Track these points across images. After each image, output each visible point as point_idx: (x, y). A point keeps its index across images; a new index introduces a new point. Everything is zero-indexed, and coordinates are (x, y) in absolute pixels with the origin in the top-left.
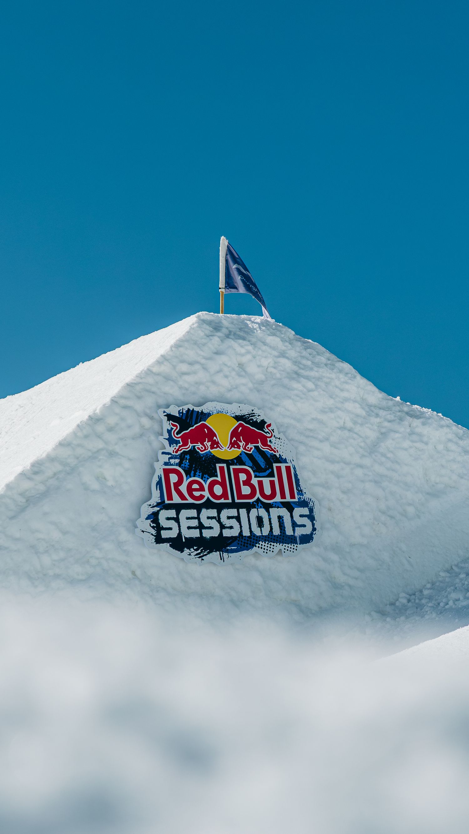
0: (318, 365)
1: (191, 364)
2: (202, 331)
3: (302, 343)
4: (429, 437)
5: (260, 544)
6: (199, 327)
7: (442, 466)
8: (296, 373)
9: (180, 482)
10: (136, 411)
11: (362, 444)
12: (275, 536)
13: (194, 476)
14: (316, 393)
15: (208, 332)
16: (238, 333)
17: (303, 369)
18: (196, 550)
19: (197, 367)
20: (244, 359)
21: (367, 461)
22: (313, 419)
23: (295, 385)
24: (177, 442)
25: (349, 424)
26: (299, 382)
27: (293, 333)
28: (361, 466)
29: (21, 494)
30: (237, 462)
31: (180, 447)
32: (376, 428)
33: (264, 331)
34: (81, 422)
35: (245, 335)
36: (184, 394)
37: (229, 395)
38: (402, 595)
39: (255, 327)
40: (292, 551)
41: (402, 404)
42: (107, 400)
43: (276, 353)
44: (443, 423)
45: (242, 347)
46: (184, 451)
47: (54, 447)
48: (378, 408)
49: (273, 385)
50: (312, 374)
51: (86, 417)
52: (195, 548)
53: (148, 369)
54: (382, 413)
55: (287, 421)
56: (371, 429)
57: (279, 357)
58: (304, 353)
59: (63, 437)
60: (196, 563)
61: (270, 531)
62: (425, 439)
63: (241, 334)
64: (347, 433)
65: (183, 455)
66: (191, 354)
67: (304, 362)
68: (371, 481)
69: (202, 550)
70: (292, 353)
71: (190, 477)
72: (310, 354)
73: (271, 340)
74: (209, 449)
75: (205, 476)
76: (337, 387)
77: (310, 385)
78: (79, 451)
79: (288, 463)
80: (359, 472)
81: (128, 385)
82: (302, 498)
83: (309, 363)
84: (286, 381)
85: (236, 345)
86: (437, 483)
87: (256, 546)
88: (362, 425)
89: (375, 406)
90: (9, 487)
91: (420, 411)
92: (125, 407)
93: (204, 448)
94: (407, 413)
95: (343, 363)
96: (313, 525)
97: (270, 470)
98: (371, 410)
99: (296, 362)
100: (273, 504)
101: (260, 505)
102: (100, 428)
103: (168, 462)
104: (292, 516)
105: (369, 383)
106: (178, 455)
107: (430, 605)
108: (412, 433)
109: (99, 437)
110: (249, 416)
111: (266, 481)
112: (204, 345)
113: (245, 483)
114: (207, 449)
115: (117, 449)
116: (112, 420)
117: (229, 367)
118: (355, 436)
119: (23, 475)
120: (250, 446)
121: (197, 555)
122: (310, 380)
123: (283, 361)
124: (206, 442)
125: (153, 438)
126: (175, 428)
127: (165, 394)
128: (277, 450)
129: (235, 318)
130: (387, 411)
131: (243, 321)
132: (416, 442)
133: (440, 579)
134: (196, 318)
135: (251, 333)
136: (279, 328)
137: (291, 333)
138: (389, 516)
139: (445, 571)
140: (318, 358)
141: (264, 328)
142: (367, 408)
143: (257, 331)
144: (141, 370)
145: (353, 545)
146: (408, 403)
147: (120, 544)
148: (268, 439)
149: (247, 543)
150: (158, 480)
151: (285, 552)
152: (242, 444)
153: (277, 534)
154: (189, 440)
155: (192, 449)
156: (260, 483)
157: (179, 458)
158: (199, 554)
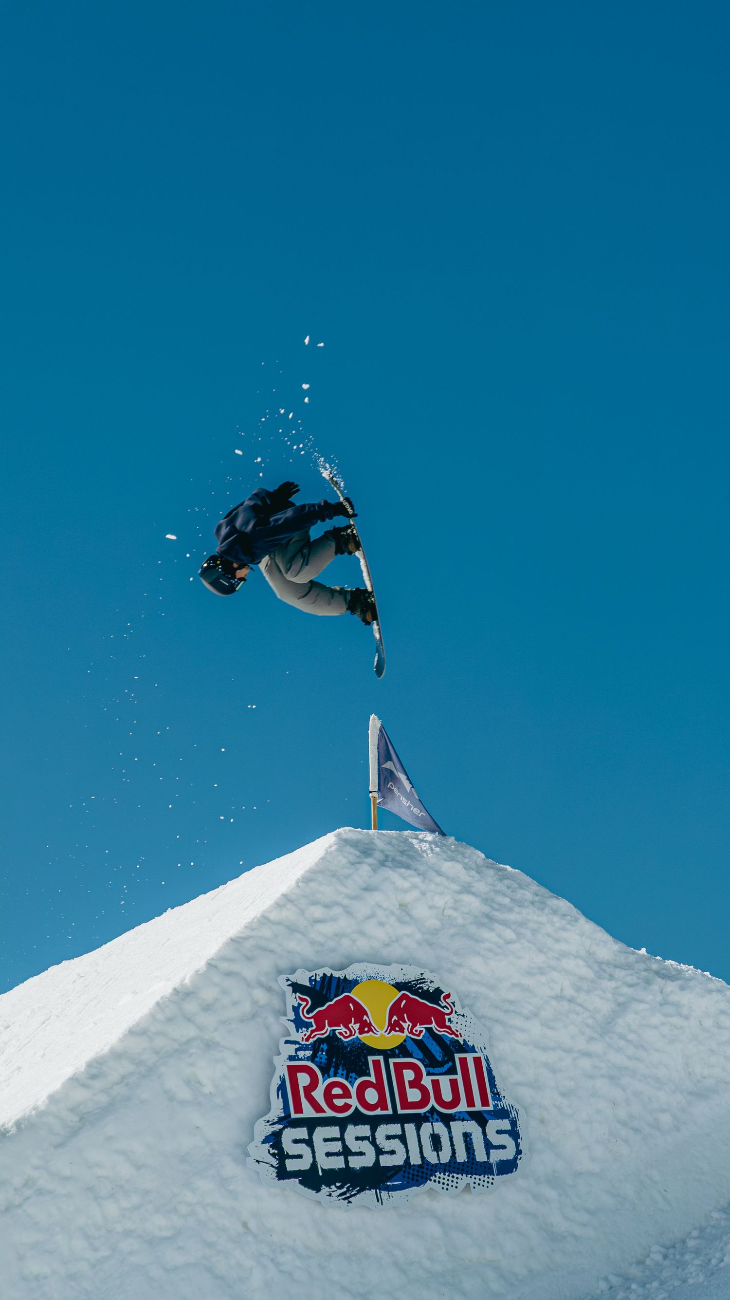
0: (520, 903)
1: (327, 906)
2: (344, 857)
3: (495, 871)
4: (691, 1007)
5: (438, 1176)
6: (339, 850)
7: (712, 1051)
8: (487, 916)
9: (314, 1085)
10: (245, 979)
11: (590, 1021)
12: (459, 1163)
13: (335, 1076)
14: (517, 946)
15: (352, 858)
16: (399, 858)
17: (497, 910)
18: (339, 1188)
19: (337, 910)
20: (409, 898)
21: (597, 1047)
22: (515, 985)
23: (486, 934)
24: (308, 1026)
25: (569, 992)
26: (492, 930)
27: (483, 856)
28: (588, 1055)
29: (72, 1110)
30: (399, 1053)
31: (312, 1032)
32: (609, 996)
33: (437, 854)
34: (162, 998)
35: (409, 861)
36: (317, 952)
37: (385, 952)
38: (655, 1248)
39: (424, 849)
40: (485, 1186)
41: (649, 959)
42: (200, 964)
43: (456, 888)
44: (711, 986)
45: (405, 878)
46: (319, 1038)
47: (121, 1036)
48: (612, 966)
49: (453, 935)
50: (512, 917)
51: (168, 991)
52: (338, 1184)
53: (264, 917)
54: (619, 973)
55: (474, 988)
56: (602, 998)
57: (460, 892)
58: (500, 886)
59: (135, 1022)
60: (340, 1207)
61: (451, 1157)
62: (685, 1011)
63: (404, 859)
64: (566, 1005)
65: (317, 1043)
66: (327, 891)
67: (500, 899)
68: (603, 1076)
69: (348, 1188)
70: (481, 887)
71: (329, 1077)
72: (508, 888)
73: (448, 867)
74: (357, 1034)
75: (351, 1075)
76: (549, 935)
77: (509, 934)
78: (160, 1042)
79: (477, 1052)
80: (586, 1064)
81: (232, 940)
82: (499, 1105)
83: (506, 901)
84: (473, 929)
85: (396, 877)
86: (704, 1078)
87: (431, 1180)
88: (588, 992)
89: (608, 964)
90: (53, 1099)
91: (676, 970)
92: (229, 974)
93: (348, 1033)
94: (657, 973)
95: (558, 899)
96: (517, 1145)
97: (450, 1064)
98: (603, 969)
99: (487, 900)
100: (455, 1116)
101: (435, 1116)
102: (191, 1007)
103: (295, 1056)
104: (484, 1133)
105: (598, 928)
106: (309, 1045)
107: (697, 1262)
108: (665, 1003)
109: (189, 1019)
111: (445, 1082)
112: (348, 877)
113: (413, 1084)
114: (354, 1035)
115: (217, 1037)
116: (208, 994)
117: (385, 910)
118: (578, 1009)
119: (75, 1081)
120: (419, 1027)
121: (341, 1195)
122: (510, 928)
123: (467, 898)
124: (352, 1024)
125: (271, 1019)
126: (304, 1004)
127: (289, 952)
128: (460, 1034)
129: (395, 835)
130: (626, 970)
131: (407, 840)
132: (671, 1016)
133: (712, 1223)
134: (335, 836)
135: (419, 858)
136: (461, 849)
137: (479, 857)
138: (632, 1129)
139: (719, 1210)
140: (520, 894)
141: (438, 849)
142: (596, 967)
143: (427, 855)
144: (252, 917)
145: (578, 1174)
146: (658, 958)
147: (223, 1182)
148: (446, 1016)
149: (418, 1176)
150: (280, 1083)
151: (474, 1188)
152: (406, 1025)
153: (462, 1161)
154: (326, 1021)
155: (331, 1035)
156: (436, 1084)
157: (312, 1048)
158: (344, 1193)
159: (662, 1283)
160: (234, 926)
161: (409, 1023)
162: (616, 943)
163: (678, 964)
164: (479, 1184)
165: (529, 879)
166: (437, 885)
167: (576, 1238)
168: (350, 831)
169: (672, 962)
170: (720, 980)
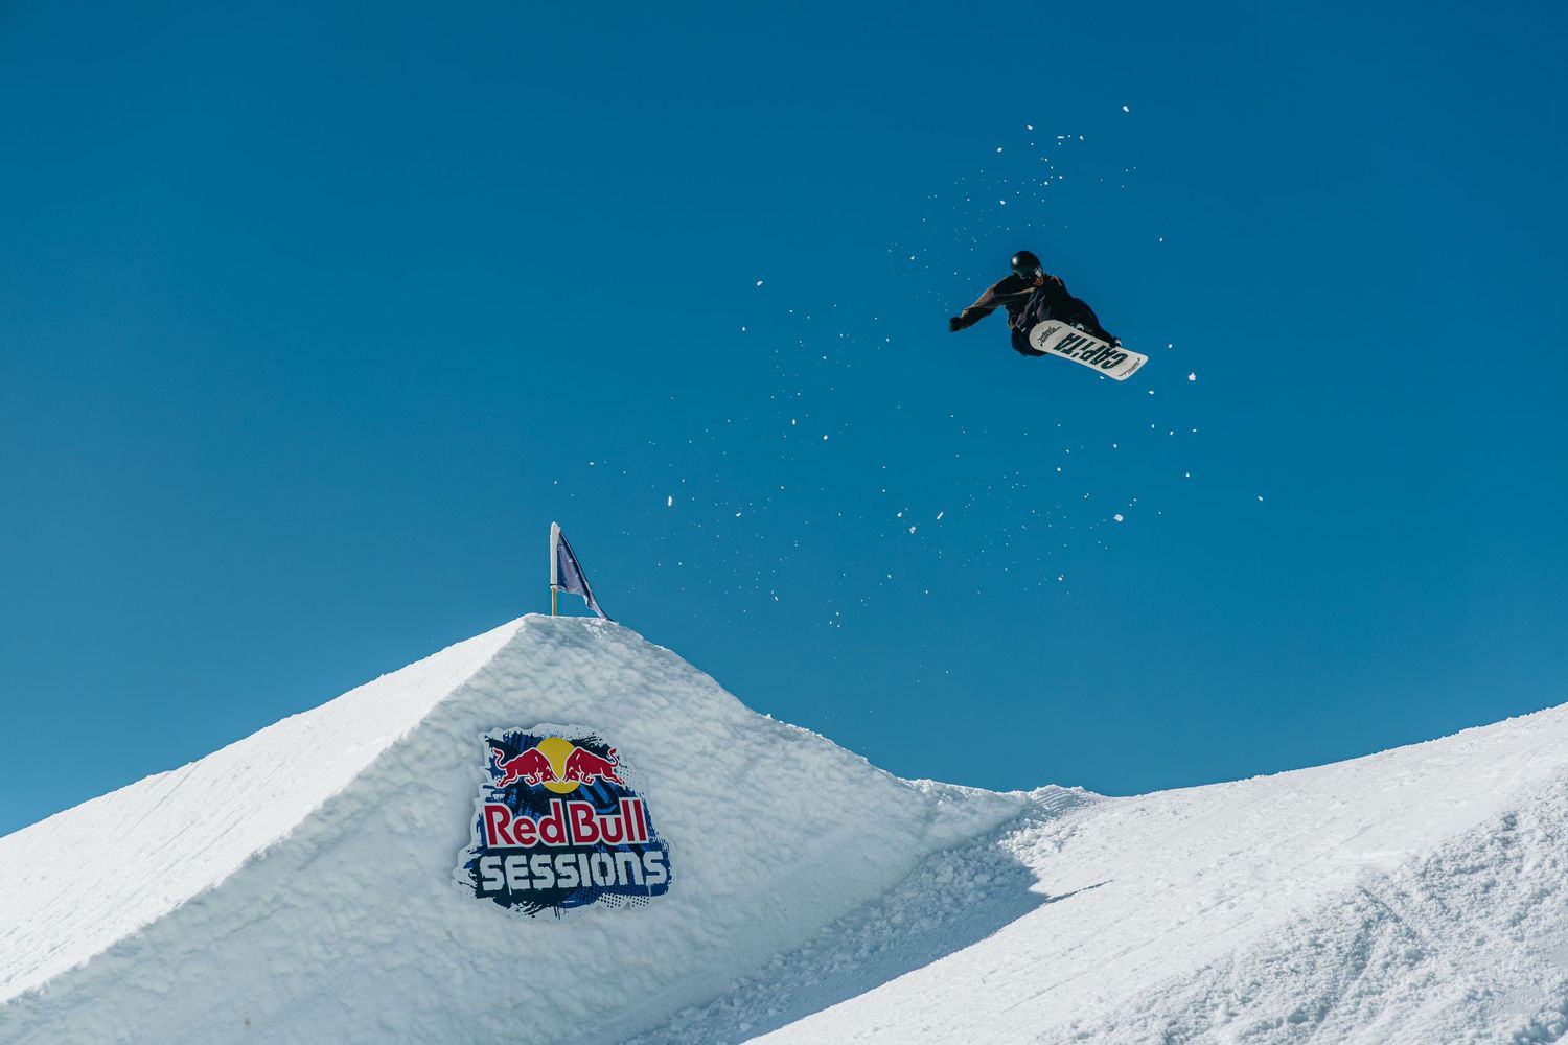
0: (672, 677)
1: (518, 677)
2: (531, 637)
3: (652, 650)
4: (807, 763)
6: (527, 632)
7: (823, 798)
8: (646, 687)
10: (450, 735)
11: (727, 773)
14: (669, 711)
15: (538, 639)
16: (575, 639)
17: (653, 682)
18: (525, 905)
19: (525, 681)
20: (583, 671)
21: (732, 794)
22: (667, 743)
23: (644, 701)
24: (502, 773)
25: (710, 749)
26: (649, 698)
27: (642, 638)
28: (724, 799)
29: (310, 840)
31: (505, 779)
32: (742, 752)
33: (605, 636)
34: (385, 750)
35: (582, 641)
36: (510, 714)
37: (564, 715)
38: (779, 956)
39: (595, 631)
41: (773, 723)
42: (416, 723)
43: (622, 664)
44: (823, 745)
45: (580, 655)
46: (511, 784)
47: (351, 781)
48: (744, 728)
49: (619, 702)
50: (664, 687)
51: (391, 744)
52: (524, 903)
53: (466, 685)
54: (749, 734)
55: (634, 745)
56: (737, 755)
57: (624, 667)
58: (655, 663)
59: (363, 769)
60: (525, 920)
62: (802, 765)
63: (579, 640)
64: (707, 760)
66: (517, 665)
67: (655, 673)
68: (737, 817)
69: (533, 906)
70: (641, 663)
72: (662, 664)
73: (615, 647)
74: (541, 781)
76: (694, 703)
77: (663, 701)
78: (382, 785)
80: (723, 807)
81: (442, 704)
84: (634, 697)
85: (572, 654)
86: (817, 819)
88: (725, 749)
89: (741, 726)
90: (296, 830)
91: (796, 732)
92: (439, 731)
93: (534, 781)
94: (780, 734)
95: (702, 674)
96: (668, 872)
98: (737, 730)
99: (645, 674)
100: (618, 848)
101: (603, 848)
102: (407, 757)
104: (642, 862)
105: (733, 697)
107: (811, 968)
108: (786, 759)
109: (406, 768)
110: (589, 740)
111: (610, 820)
112: (535, 653)
114: (539, 782)
115: (429, 782)
116: (422, 747)
117: (564, 680)
118: (717, 762)
119: (313, 816)
120: (590, 776)
121: (527, 910)
122: (663, 696)
123: (630, 672)
124: (537, 773)
125: (472, 767)
126: (499, 756)
127: (486, 714)
128: (623, 782)
129: (571, 620)
130: (756, 732)
131: (581, 625)
132: (792, 769)
133: (823, 936)
134: (524, 621)
135: (591, 640)
136: (624, 633)
137: (638, 639)
138: (760, 860)
139: (828, 926)
140: (672, 669)
141: (607, 633)
142: (732, 730)
143: (598, 637)
145: (715, 896)
146: (781, 722)
147: (433, 900)
148: (612, 768)
152: (580, 774)
154: (517, 770)
155: (520, 782)
156: (603, 822)
158: (530, 909)
159: (783, 984)
160: (443, 693)
161: (581, 772)
162: (747, 709)
163: (796, 727)
165: (678, 657)
166: (605, 660)
167: (713, 946)
168: (535, 616)
169: (792, 726)
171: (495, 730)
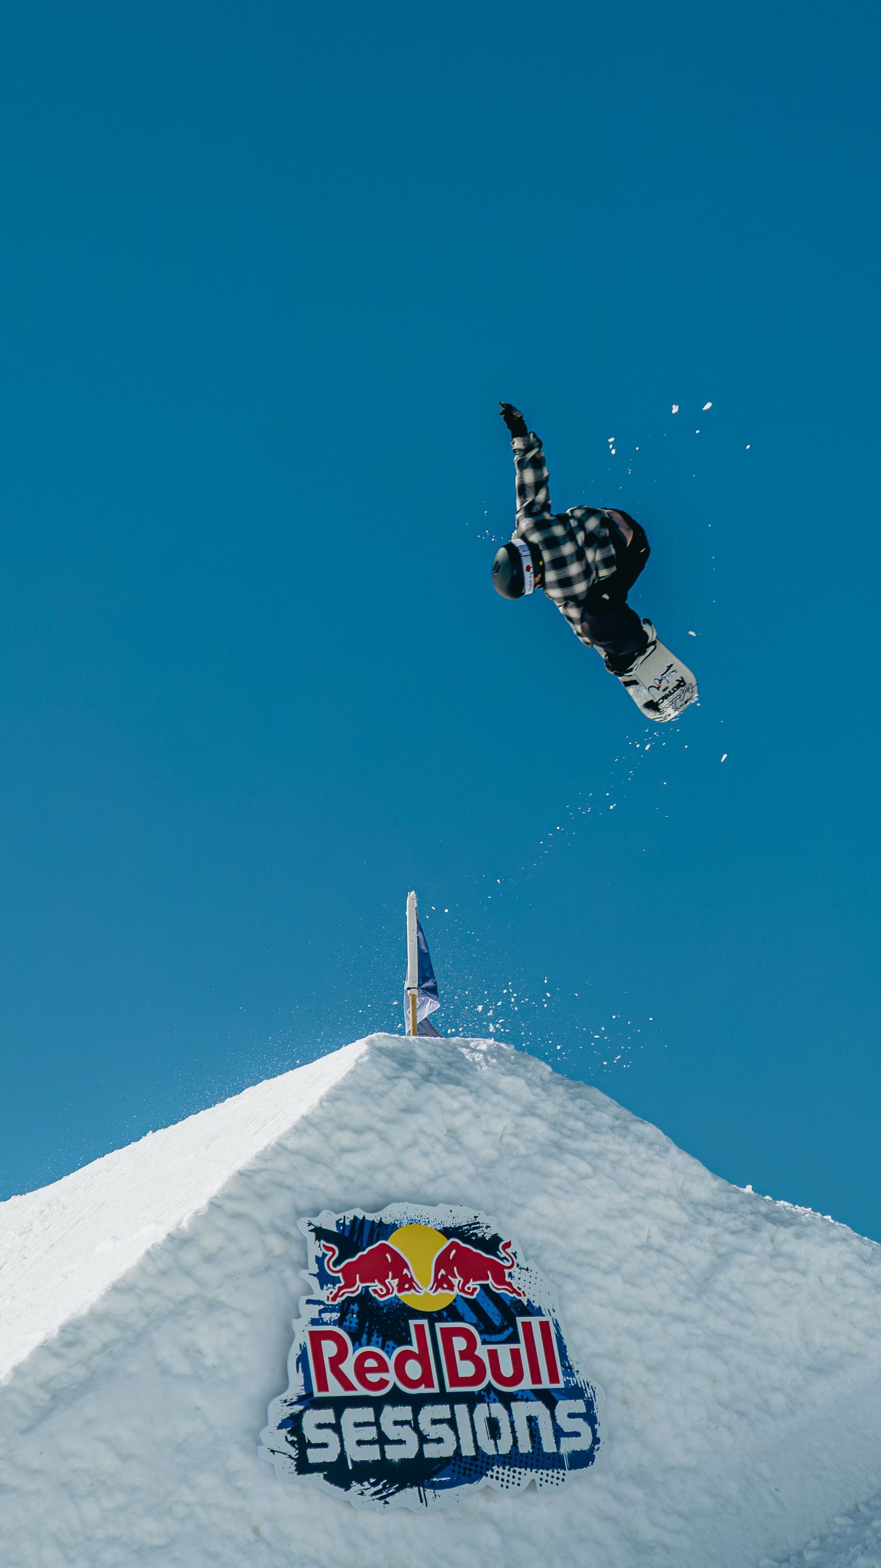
0: (596, 1129)
1: (358, 1132)
2: (379, 1070)
3: (566, 1088)
4: (809, 1260)
5: (495, 1471)
6: (372, 1061)
7: (835, 1315)
8: (556, 1145)
9: (342, 1355)
10: (256, 1222)
11: (684, 1277)
12: (522, 1455)
13: (368, 1344)
14: (592, 1183)
15: (388, 1072)
16: (446, 1072)
17: (569, 1137)
18: (374, 1485)
19: (370, 1137)
20: (459, 1121)
21: (693, 1310)
22: (591, 1232)
23: (555, 1168)
24: (335, 1281)
25: (658, 1240)
26: (562, 1162)
27: (549, 1069)
28: (681, 1319)
29: (41, 1386)
31: (340, 1289)
32: (708, 1245)
33: (493, 1066)
34: (153, 1245)
35: (458, 1075)
37: (430, 1190)
39: (477, 1060)
40: (554, 1484)
41: (756, 1199)
42: (201, 1204)
43: (518, 1109)
44: (834, 1233)
45: (454, 1097)
46: (348, 1297)
47: (102, 1294)
48: (711, 1208)
49: (514, 1169)
50: (586, 1146)
51: (162, 1237)
52: (372, 1481)
53: (278, 1144)
54: (719, 1217)
55: (540, 1235)
56: (699, 1248)
57: (523, 1115)
58: (571, 1107)
59: (120, 1275)
60: (374, 1509)
61: (512, 1446)
62: (801, 1265)
63: (452, 1073)
64: (653, 1257)
65: (346, 1304)
66: (357, 1112)
67: (571, 1123)
68: (700, 1346)
69: (384, 1485)
70: (548, 1108)
71: (361, 1345)
72: (582, 1109)
73: (507, 1082)
74: (395, 1292)
75: (388, 1343)
76: (633, 1169)
77: (583, 1167)
78: (151, 1301)
79: (544, 1316)
80: (678, 1330)
81: (241, 1174)
82: (572, 1382)
83: (580, 1125)
84: (538, 1161)
85: (443, 1095)
86: (825, 1348)
87: (487, 1475)
88: (682, 1240)
89: (706, 1205)
90: (18, 1372)
91: (791, 1213)
92: (236, 1216)
93: (385, 1291)
94: (767, 1217)
95: (644, 1123)
96: (594, 1432)
97: (511, 1330)
98: (700, 1212)
99: (556, 1124)
100: (517, 1395)
101: (492, 1395)
102: (190, 1257)
103: (318, 1319)
104: (553, 1417)
105: (693, 1160)
106: (336, 1305)
108: (776, 1254)
109: (188, 1273)
110: (470, 1227)
111: (504, 1352)
112: (383, 1095)
113: (464, 1355)
114: (392, 1293)
115: (222, 1295)
116: (211, 1242)
117: (429, 1136)
118: (669, 1261)
119: (45, 1349)
120: (472, 1284)
121: (375, 1493)
122: (583, 1159)
123: (531, 1122)
124: (389, 1280)
125: (289, 1273)
126: (330, 1254)
127: (310, 1189)
128: (523, 1292)
129: (440, 1042)
130: (729, 1212)
131: (455, 1049)
132: (784, 1270)
133: (836, 1530)
134: (367, 1044)
135: (471, 1072)
136: (523, 1061)
137: (545, 1070)
138: (737, 1412)
139: (844, 1515)
140: (597, 1117)
141: (494, 1061)
142: (691, 1209)
143: (481, 1067)
144: (265, 1144)
145: (669, 1469)
146: (768, 1197)
147: (229, 1477)
148: (505, 1270)
149: (470, 1470)
150: (299, 1353)
151: (541, 1485)
152: (456, 1280)
153: (526, 1452)
154: (358, 1276)
155: (363, 1293)
156: (493, 1355)
157: (339, 1310)
158: (379, 1492)
160: (243, 1157)
161: (459, 1278)
162: (715, 1179)
163: (792, 1205)
164: (547, 1481)
165: (607, 1099)
166: (494, 1105)
167: (667, 1549)
168: (385, 1037)
169: (785, 1203)
170: (845, 1225)
171: (324, 1213)
